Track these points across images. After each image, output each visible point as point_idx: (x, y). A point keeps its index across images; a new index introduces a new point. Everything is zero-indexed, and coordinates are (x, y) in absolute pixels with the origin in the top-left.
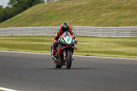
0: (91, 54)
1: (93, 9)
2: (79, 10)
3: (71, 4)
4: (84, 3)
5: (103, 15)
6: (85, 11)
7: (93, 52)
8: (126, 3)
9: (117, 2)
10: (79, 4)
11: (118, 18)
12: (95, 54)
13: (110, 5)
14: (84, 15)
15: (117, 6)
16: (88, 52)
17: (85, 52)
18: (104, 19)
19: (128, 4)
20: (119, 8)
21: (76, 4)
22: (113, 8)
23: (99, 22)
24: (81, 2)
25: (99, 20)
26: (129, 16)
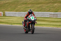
0: (13, 24)
1: (14, 4)
2: (8, 4)
3: (4, 2)
4: (10, 1)
5: (19, 7)
6: (11, 5)
7: (14, 23)
8: (29, 1)
9: (25, 1)
10: (8, 2)
11: (25, 8)
12: (15, 24)
13: (22, 2)
14: (10, 7)
15: (25, 2)
16: (12, 23)
17: (10, 23)
18: (19, 9)
19: (30, 2)
20: (26, 4)
21: (7, 2)
22: (23, 4)
23: (17, 10)
24: (9, 1)
25: (17, 9)
26: (30, 7)
